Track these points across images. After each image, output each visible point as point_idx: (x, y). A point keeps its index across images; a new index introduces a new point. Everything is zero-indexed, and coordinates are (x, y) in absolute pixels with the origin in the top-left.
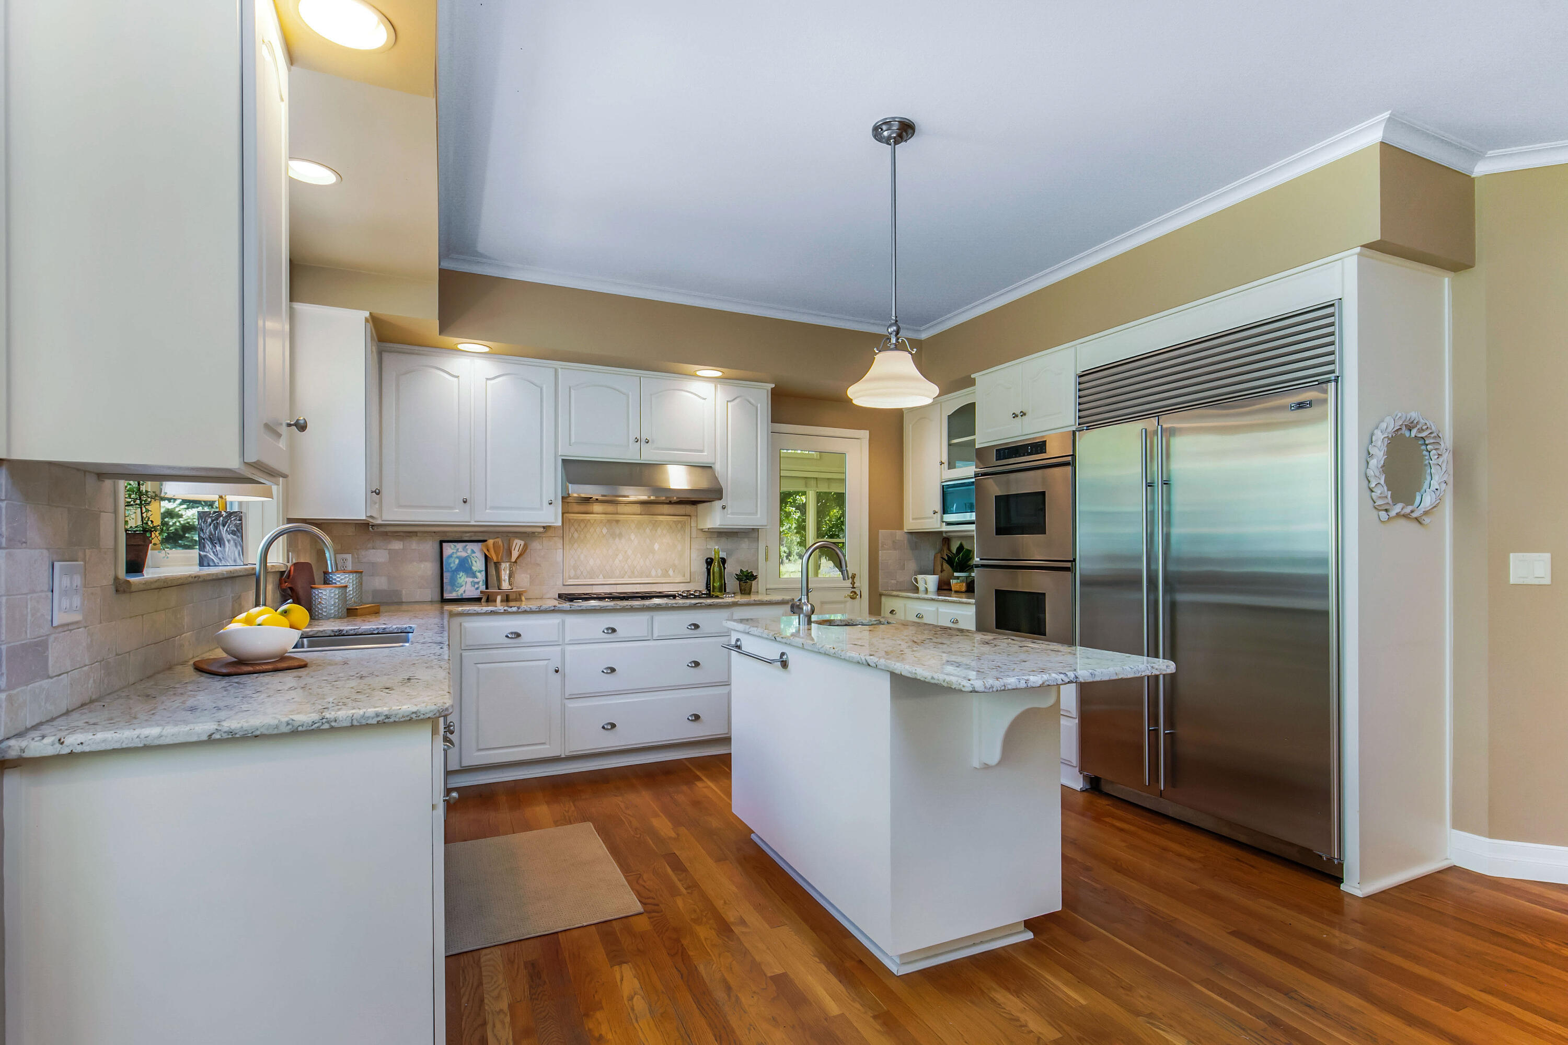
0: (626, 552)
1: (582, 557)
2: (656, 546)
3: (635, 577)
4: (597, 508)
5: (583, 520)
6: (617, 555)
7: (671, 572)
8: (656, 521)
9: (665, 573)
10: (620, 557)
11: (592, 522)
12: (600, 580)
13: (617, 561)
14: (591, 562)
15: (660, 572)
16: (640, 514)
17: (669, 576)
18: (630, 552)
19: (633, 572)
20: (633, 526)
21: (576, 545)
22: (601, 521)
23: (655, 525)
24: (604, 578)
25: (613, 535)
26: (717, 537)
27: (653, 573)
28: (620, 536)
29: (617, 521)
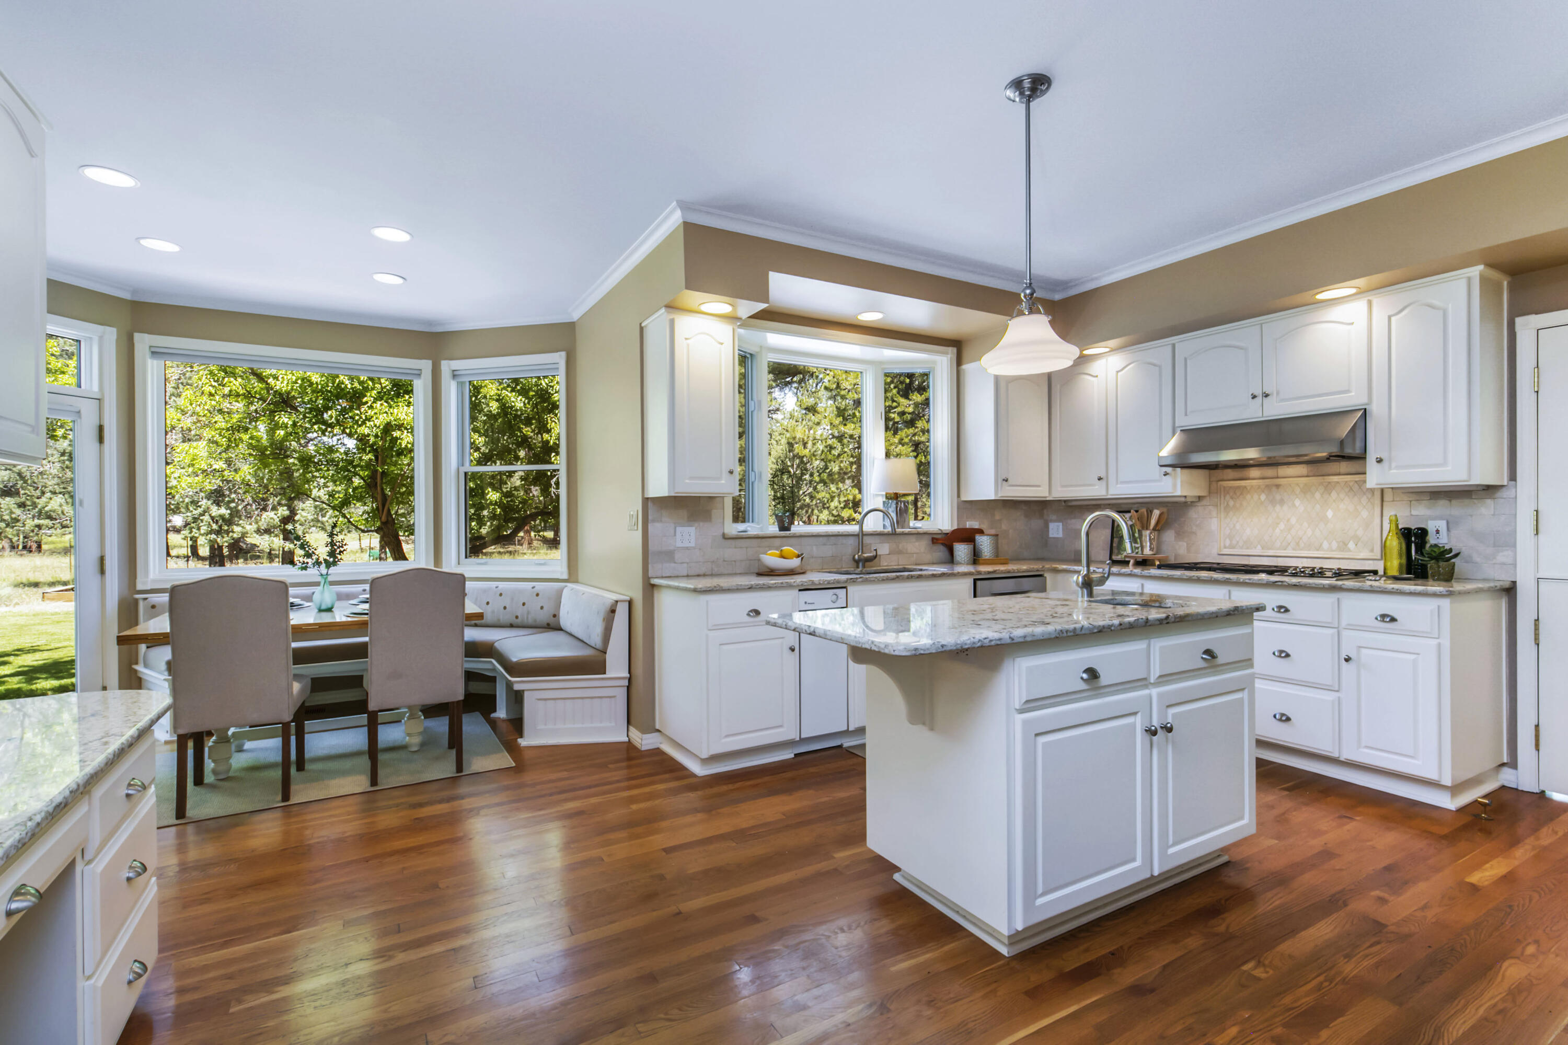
0: (1288, 520)
1: (1238, 527)
2: (1330, 514)
3: (1301, 550)
4: (1254, 472)
5: (1239, 487)
6: (1278, 524)
7: (1351, 545)
8: (1329, 483)
9: (1343, 546)
10: (1282, 526)
11: (1249, 488)
12: (1258, 551)
13: (1277, 531)
14: (1248, 531)
15: (1335, 545)
16: (1307, 476)
17: (1349, 550)
18: (1293, 520)
19: (1298, 544)
20: (1298, 490)
21: (1231, 513)
22: (1259, 487)
23: (1328, 488)
24: (1263, 549)
25: (1273, 502)
26: (1430, 499)
27: (1325, 545)
28: (1282, 502)
29: (1278, 486)
